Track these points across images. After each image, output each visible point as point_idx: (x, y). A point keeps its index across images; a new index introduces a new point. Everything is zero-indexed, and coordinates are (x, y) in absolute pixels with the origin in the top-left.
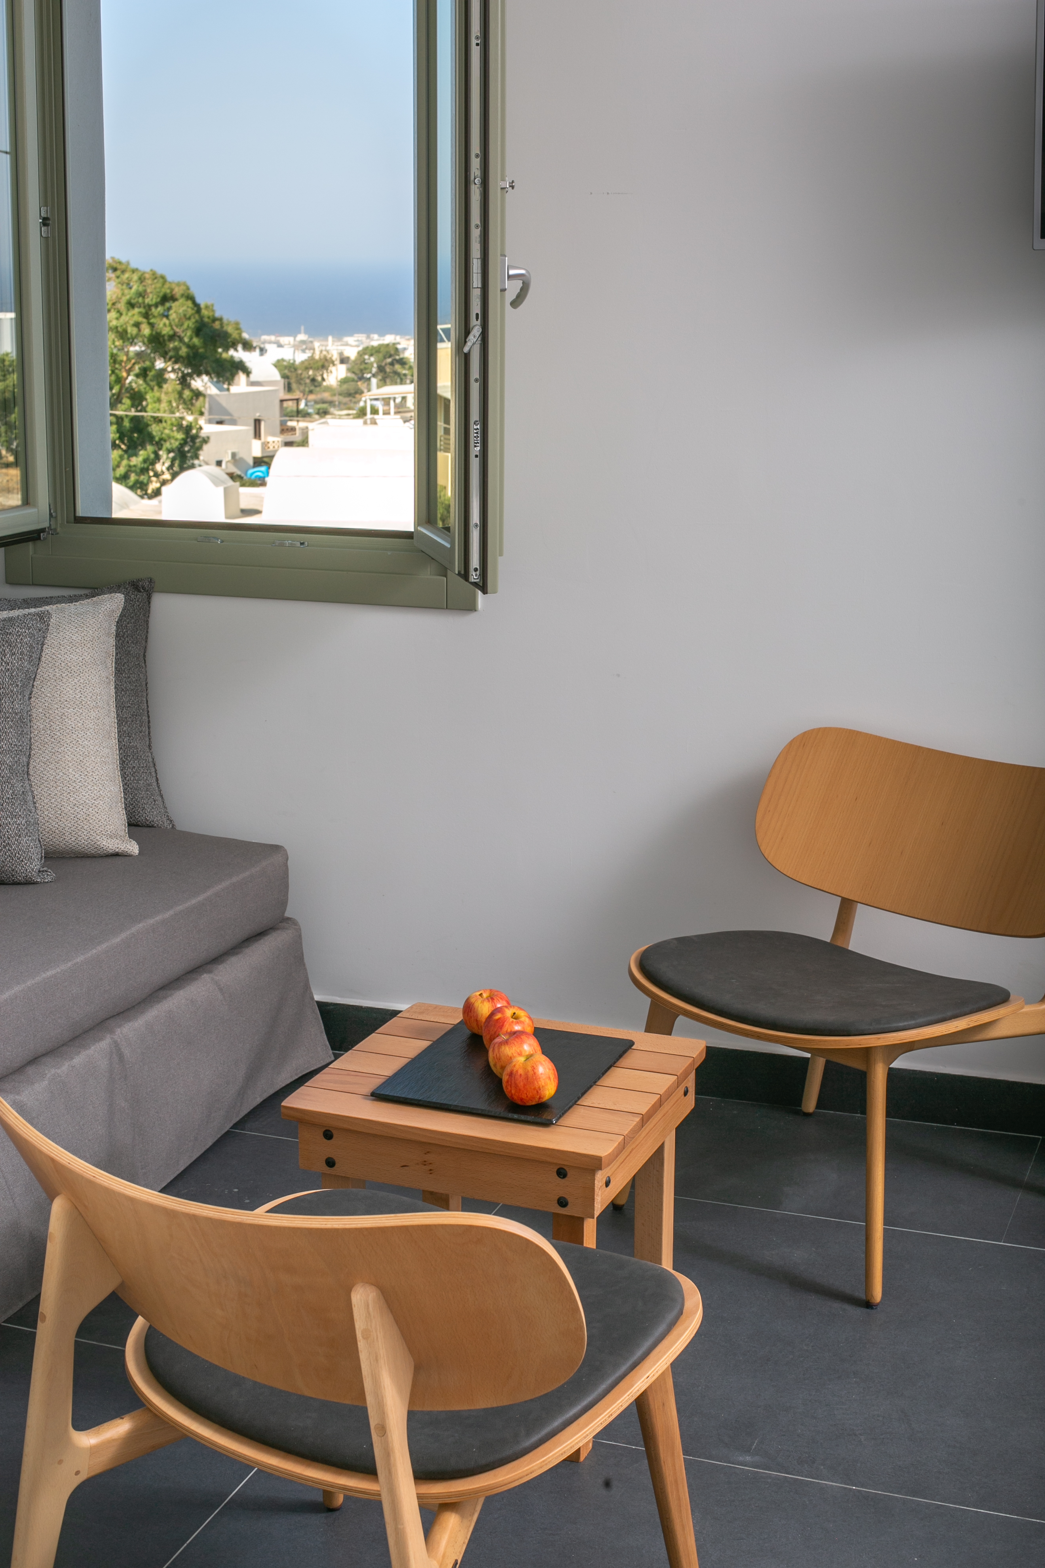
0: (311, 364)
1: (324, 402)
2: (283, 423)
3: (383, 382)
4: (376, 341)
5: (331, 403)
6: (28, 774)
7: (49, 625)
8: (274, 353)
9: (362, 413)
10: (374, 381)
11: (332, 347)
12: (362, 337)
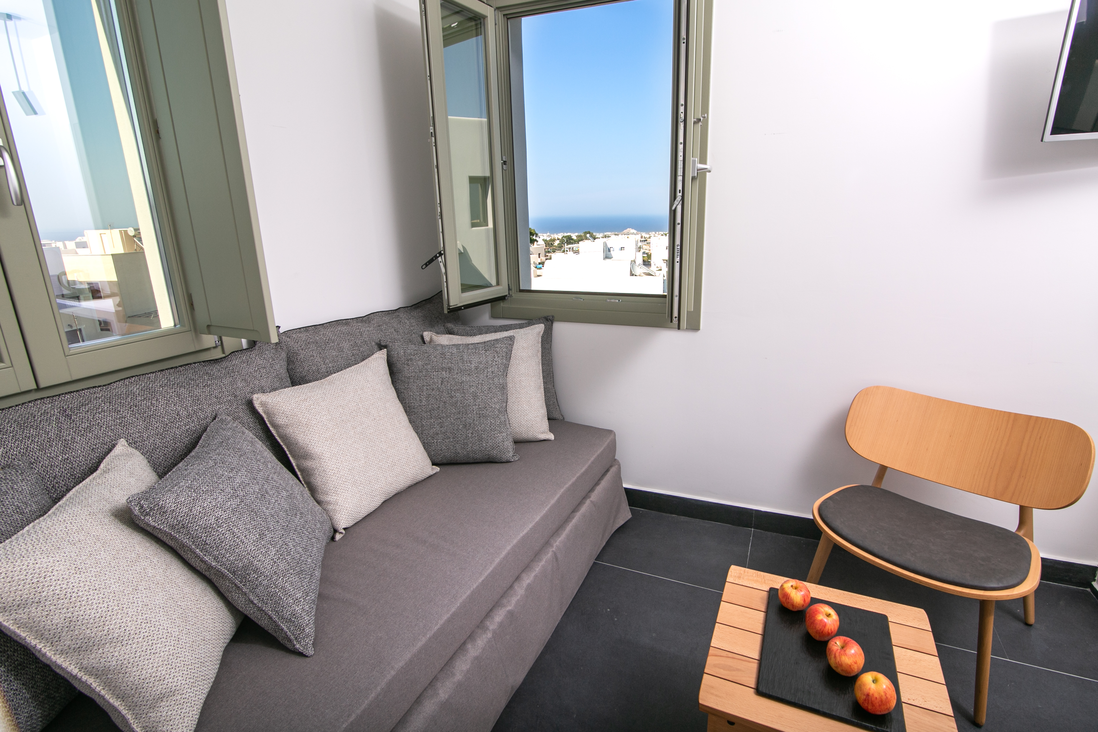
0: (551, 240)
1: (554, 249)
2: (545, 254)
3: (568, 244)
4: (566, 234)
5: (556, 249)
6: (506, 410)
7: (514, 342)
8: (542, 238)
9: (564, 251)
10: (566, 244)
11: (556, 236)
12: (562, 234)
